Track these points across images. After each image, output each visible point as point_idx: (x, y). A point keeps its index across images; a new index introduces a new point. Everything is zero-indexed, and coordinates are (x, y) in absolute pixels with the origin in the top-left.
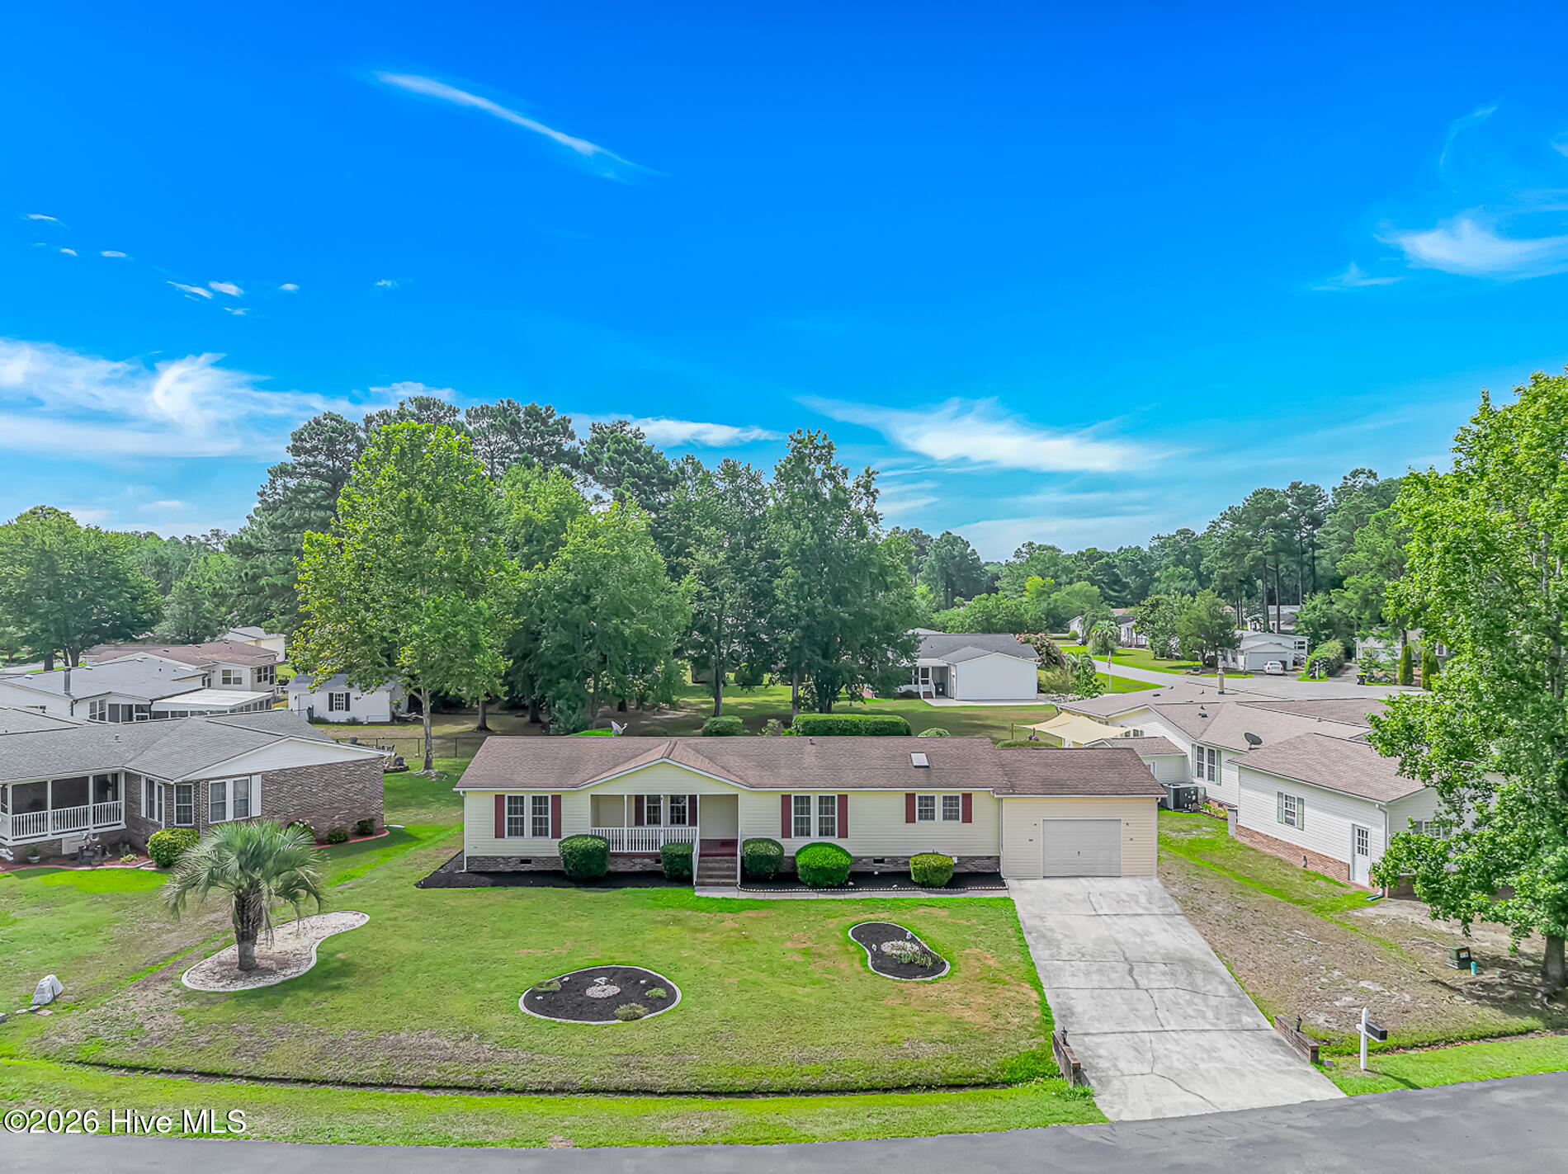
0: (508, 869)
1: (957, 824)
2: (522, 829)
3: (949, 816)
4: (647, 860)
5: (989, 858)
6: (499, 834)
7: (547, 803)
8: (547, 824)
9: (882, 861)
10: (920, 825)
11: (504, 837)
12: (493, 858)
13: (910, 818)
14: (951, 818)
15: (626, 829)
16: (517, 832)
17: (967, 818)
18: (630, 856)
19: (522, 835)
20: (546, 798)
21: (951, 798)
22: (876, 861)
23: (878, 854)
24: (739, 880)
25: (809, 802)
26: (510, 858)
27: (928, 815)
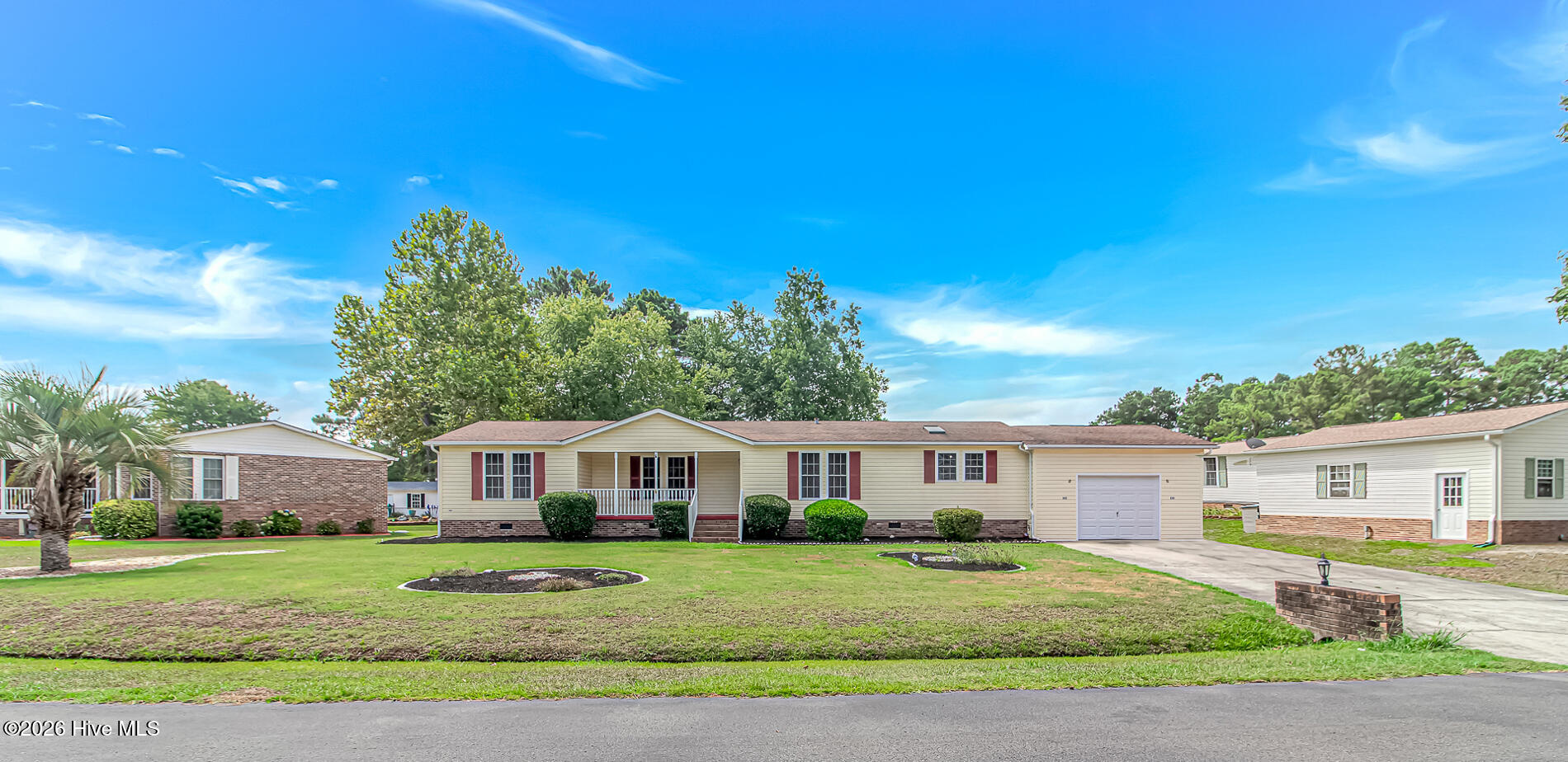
0: (486, 535)
1: (980, 484)
2: (502, 490)
3: (973, 474)
4: (640, 525)
5: (1016, 522)
6: (476, 495)
7: (528, 462)
8: (529, 485)
9: (898, 525)
10: (940, 484)
11: (482, 499)
12: (470, 522)
13: (929, 478)
14: (974, 478)
15: (616, 490)
16: (496, 492)
17: (992, 478)
18: (622, 520)
19: (502, 496)
20: (529, 455)
21: (974, 456)
22: (891, 525)
23: (894, 518)
24: (740, 536)
25: (817, 461)
26: (489, 522)
27: (949, 474)
